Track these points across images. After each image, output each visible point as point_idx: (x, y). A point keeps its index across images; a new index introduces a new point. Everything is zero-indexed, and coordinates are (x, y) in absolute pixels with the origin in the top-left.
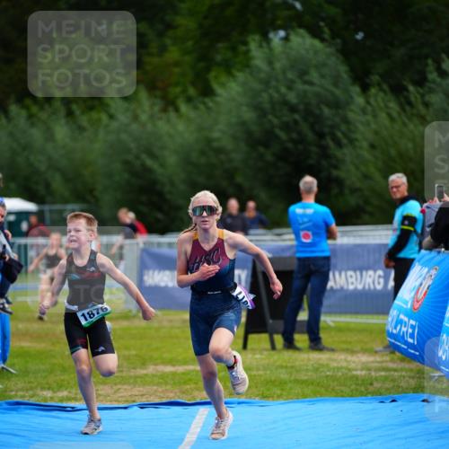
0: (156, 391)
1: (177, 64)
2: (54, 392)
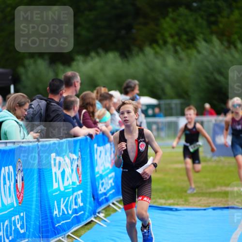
0: (221, 201)
1: (237, 21)
2: (166, 200)
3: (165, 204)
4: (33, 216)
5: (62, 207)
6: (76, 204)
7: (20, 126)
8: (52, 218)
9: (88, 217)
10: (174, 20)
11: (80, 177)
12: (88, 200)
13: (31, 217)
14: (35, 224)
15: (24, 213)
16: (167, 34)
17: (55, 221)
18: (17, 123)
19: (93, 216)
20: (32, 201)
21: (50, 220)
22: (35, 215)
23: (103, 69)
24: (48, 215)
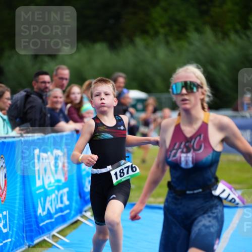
3: (154, 203)
4: (16, 215)
5: (48, 205)
6: (62, 202)
7: (4, 120)
8: (36, 217)
9: (74, 216)
10: (165, 10)
11: (65, 174)
12: (74, 198)
13: (14, 216)
14: (19, 223)
15: (7, 211)
16: (157, 24)
17: (39, 220)
18: (2, 117)
19: (79, 215)
20: (15, 199)
21: (34, 219)
22: (18, 214)
23: (90, 61)
24: (33, 214)
